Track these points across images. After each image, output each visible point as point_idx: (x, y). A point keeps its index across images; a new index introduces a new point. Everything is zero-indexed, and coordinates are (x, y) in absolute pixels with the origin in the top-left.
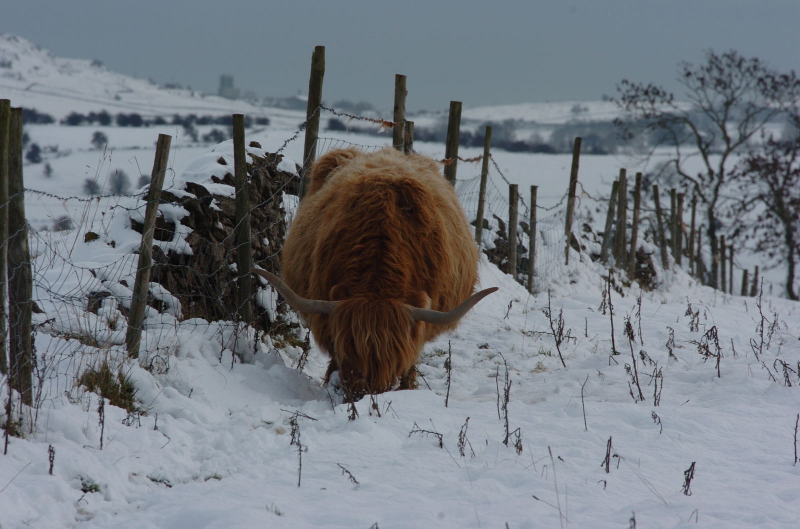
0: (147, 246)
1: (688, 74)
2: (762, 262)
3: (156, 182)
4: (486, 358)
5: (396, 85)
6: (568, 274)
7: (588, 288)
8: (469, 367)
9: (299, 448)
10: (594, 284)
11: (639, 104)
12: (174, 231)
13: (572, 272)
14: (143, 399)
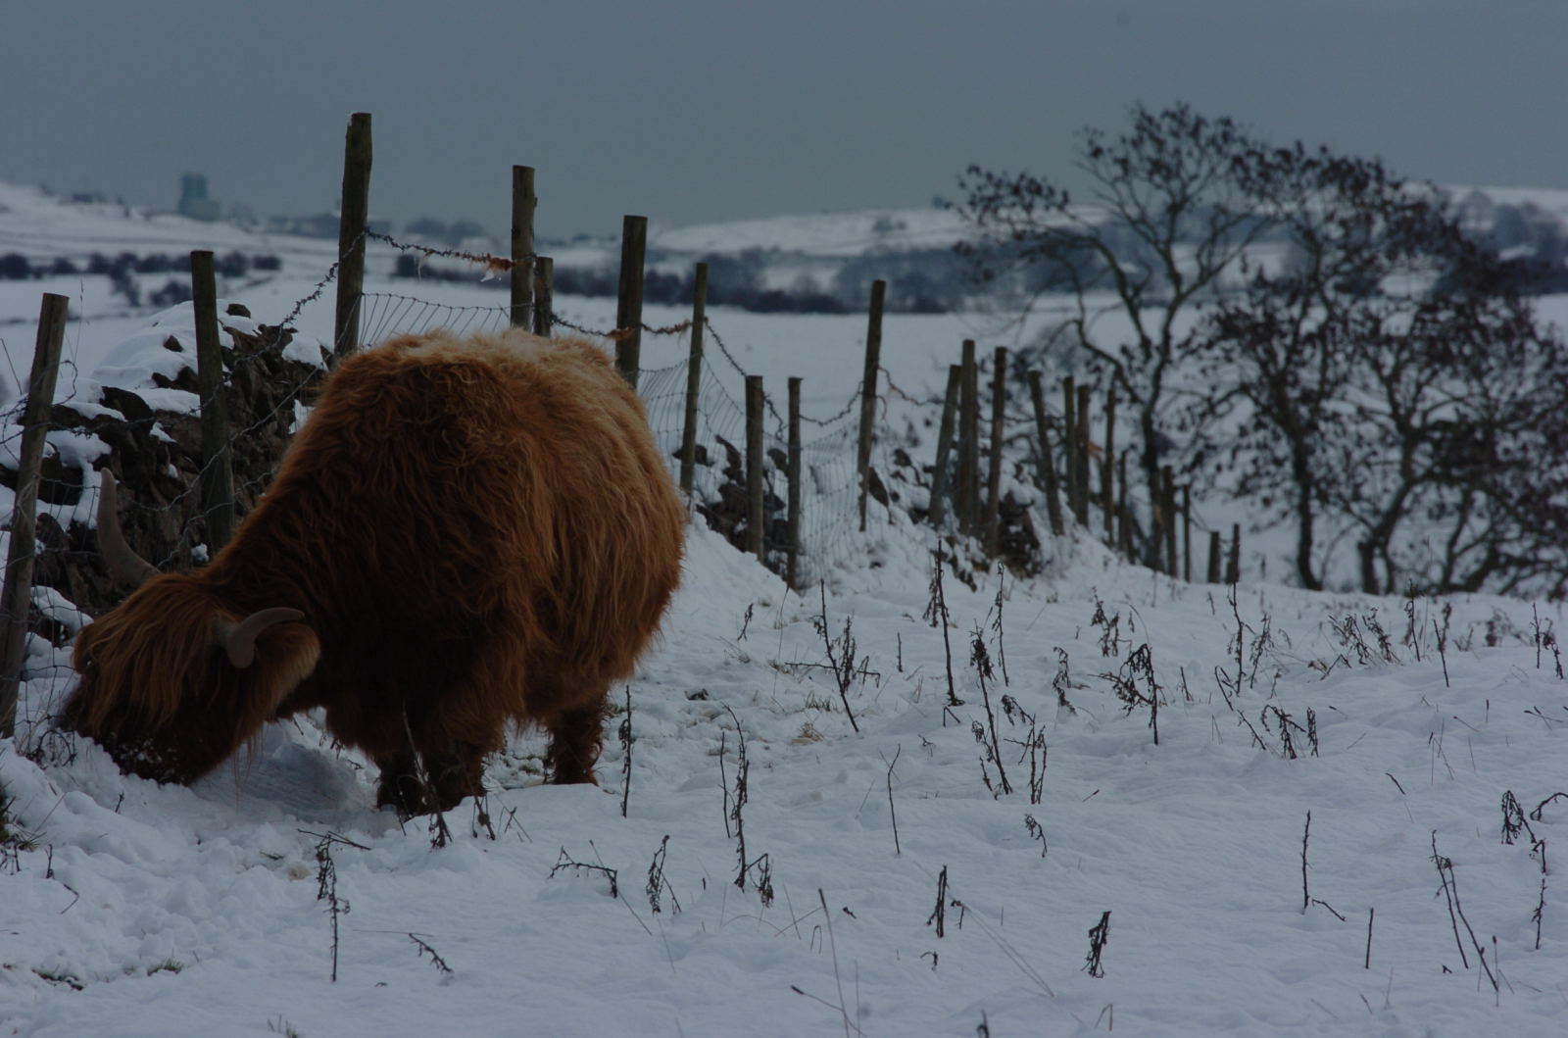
0: (24, 514)
1: (1097, 153)
2: (1250, 517)
3: (39, 388)
4: (701, 717)
5: (515, 186)
6: (866, 549)
7: (906, 574)
8: (671, 736)
9: (332, 906)
10: (916, 568)
11: (1003, 213)
12: (81, 483)
13: (873, 544)
14: (26, 816)
